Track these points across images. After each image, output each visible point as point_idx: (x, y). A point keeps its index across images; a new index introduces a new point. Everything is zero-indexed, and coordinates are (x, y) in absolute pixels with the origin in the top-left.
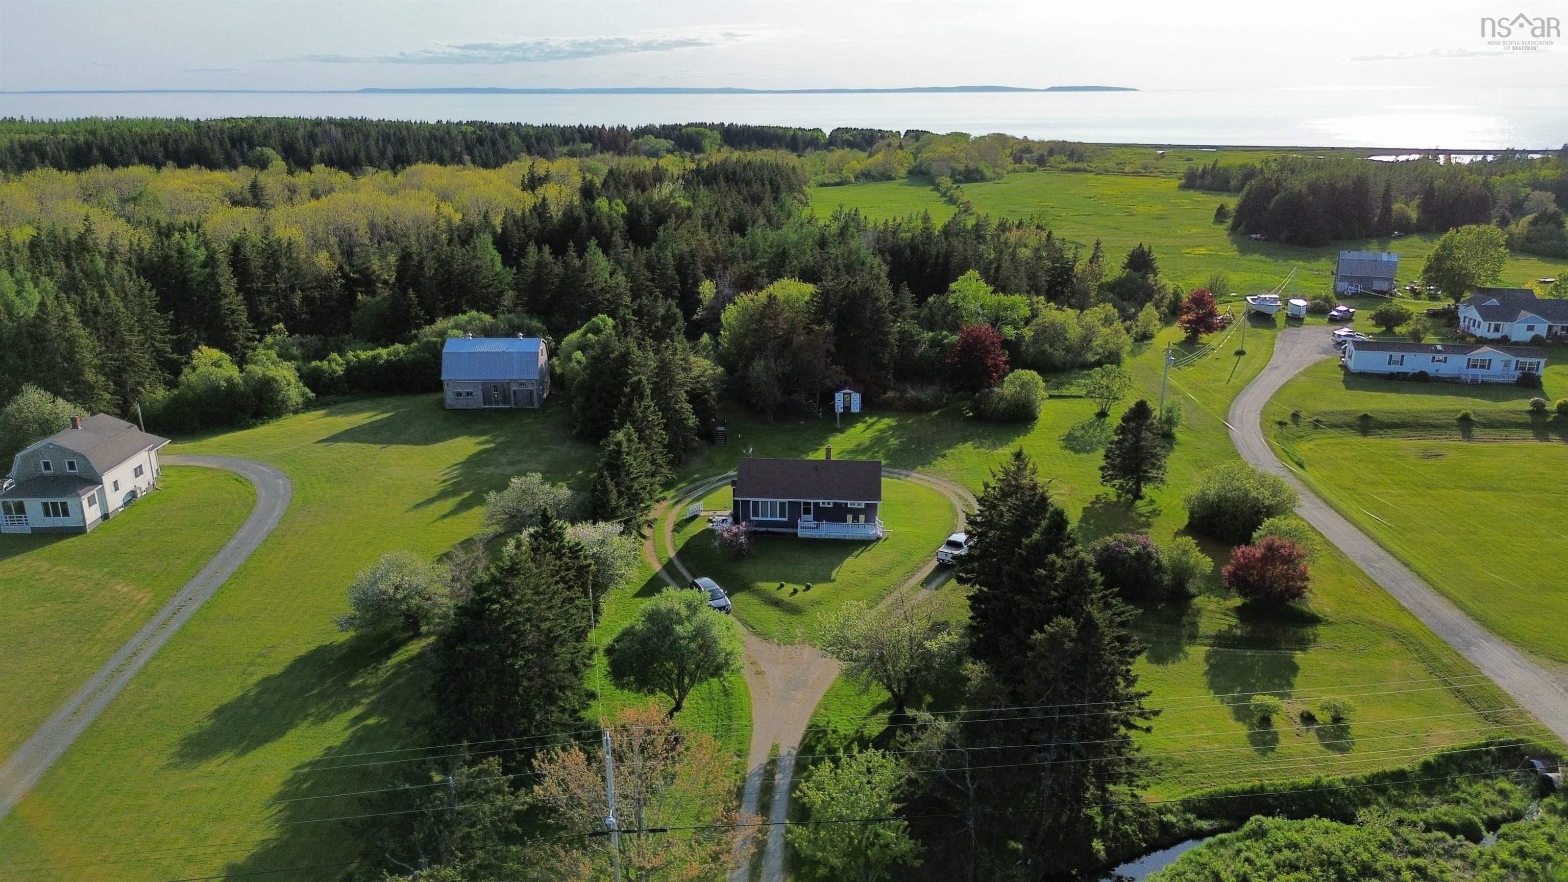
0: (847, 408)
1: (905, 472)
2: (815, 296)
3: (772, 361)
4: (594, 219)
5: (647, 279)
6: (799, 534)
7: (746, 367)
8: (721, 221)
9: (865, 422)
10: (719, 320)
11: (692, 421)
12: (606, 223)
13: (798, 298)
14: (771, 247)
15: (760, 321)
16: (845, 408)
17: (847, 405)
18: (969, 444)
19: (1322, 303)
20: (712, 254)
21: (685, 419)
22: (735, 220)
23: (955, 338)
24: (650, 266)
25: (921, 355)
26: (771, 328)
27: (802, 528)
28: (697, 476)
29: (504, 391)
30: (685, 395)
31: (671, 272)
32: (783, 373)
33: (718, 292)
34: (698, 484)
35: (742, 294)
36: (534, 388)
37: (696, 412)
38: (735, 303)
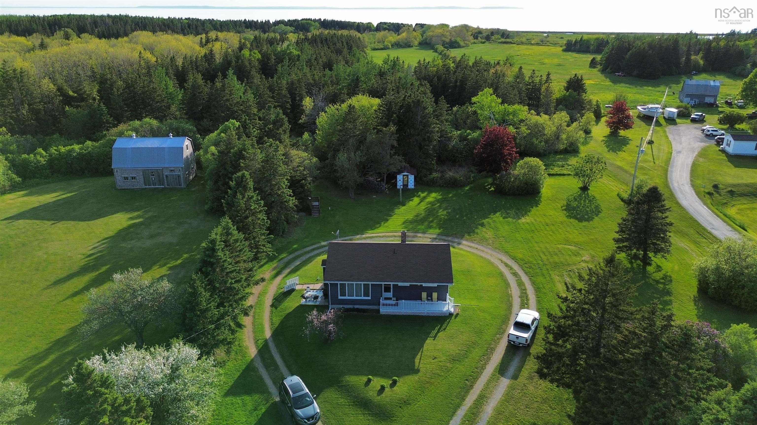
0: (405, 186)
1: (456, 240)
2: (381, 106)
3: (353, 154)
4: (240, 61)
5: (269, 97)
6: (381, 310)
7: (334, 156)
8: (318, 63)
9: (419, 196)
10: (315, 123)
11: (292, 202)
12: (247, 64)
13: (369, 108)
14: (348, 76)
15: (343, 124)
16: (404, 185)
17: (405, 183)
18: (498, 214)
19: (684, 111)
20: (312, 82)
21: (286, 201)
22: (326, 63)
23: (476, 134)
24: (271, 89)
25: (453, 147)
26: (351, 129)
27: (384, 305)
28: (295, 246)
29: (159, 176)
30: (286, 182)
31: (284, 92)
32: (360, 162)
33: (315, 105)
34: (297, 253)
35: (330, 105)
36: (181, 173)
37: (295, 194)
38: (326, 112)
